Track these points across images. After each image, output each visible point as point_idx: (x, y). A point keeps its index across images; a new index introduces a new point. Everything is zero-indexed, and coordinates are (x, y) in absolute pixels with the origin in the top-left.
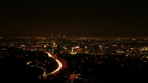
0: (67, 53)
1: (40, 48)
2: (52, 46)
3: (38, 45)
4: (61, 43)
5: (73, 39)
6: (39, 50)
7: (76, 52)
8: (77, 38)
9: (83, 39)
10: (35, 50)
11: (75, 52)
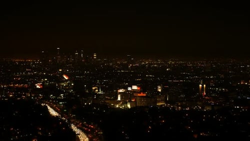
0: (105, 106)
1: (23, 89)
2: (59, 86)
3: (19, 82)
4: (86, 75)
5: (122, 64)
6: (20, 96)
7: (130, 101)
8: (133, 62)
9: (150, 64)
10: (8, 97)
11: (126, 103)
